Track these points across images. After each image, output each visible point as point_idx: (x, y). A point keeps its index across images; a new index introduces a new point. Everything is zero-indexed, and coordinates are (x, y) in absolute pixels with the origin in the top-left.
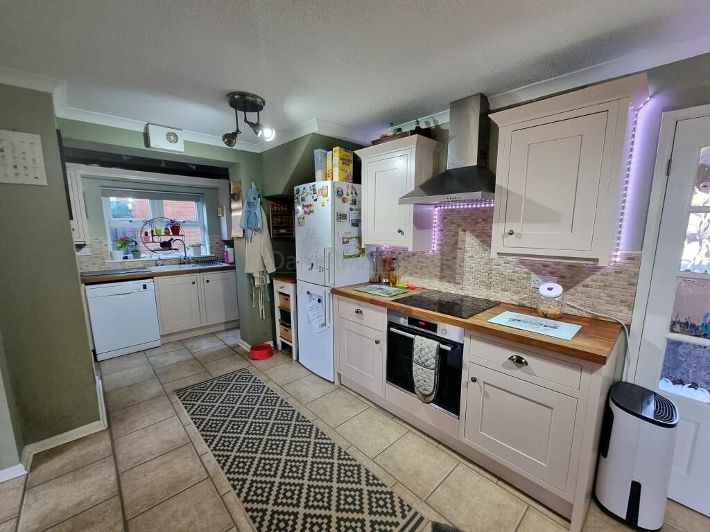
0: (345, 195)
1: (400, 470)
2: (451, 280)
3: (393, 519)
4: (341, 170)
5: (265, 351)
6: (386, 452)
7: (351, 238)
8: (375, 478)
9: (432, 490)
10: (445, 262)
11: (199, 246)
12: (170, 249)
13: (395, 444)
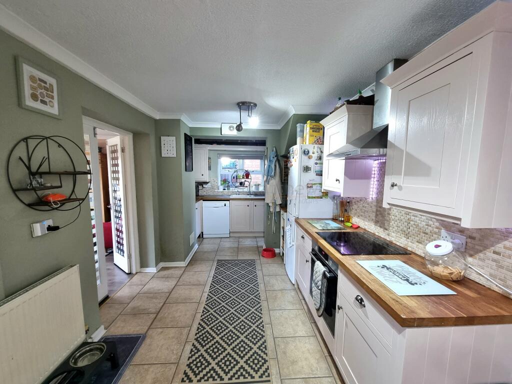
0: (311, 154)
1: (285, 353)
2: (382, 225)
3: (254, 374)
4: (311, 136)
5: (270, 253)
6: (287, 339)
7: (315, 184)
8: (265, 348)
9: (293, 377)
10: (379, 209)
11: (259, 185)
12: (244, 186)
13: (297, 338)
